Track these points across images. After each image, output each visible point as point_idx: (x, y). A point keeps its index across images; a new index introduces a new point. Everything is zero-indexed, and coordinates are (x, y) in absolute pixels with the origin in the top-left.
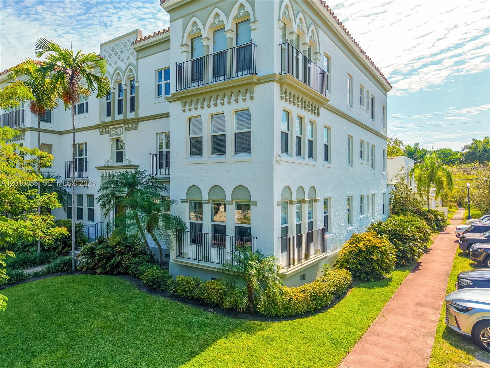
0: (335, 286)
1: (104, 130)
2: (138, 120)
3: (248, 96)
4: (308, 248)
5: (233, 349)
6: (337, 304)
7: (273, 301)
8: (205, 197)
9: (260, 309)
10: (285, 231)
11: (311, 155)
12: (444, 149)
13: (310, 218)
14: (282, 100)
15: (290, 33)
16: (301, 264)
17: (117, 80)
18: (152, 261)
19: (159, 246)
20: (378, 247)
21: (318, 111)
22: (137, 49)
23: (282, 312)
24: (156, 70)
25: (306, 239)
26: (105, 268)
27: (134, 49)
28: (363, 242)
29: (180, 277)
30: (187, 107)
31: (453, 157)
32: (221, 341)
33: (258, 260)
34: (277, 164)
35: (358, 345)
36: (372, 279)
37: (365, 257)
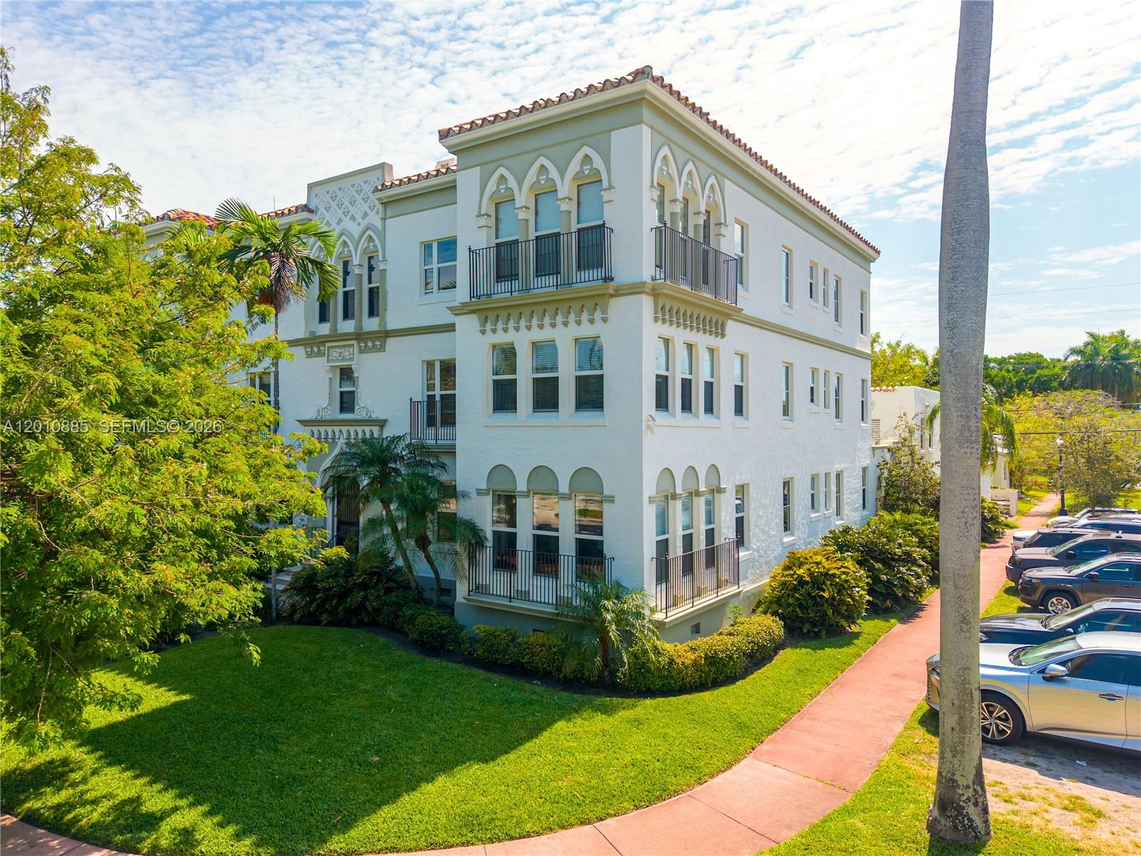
0: (749, 643)
1: (315, 349)
2: (386, 334)
3: (598, 315)
4: (705, 577)
5: (582, 735)
6: (752, 673)
7: (643, 665)
8: (522, 486)
9: (620, 679)
10: (663, 546)
11: (709, 409)
12: (1025, 355)
13: (709, 521)
14: (656, 322)
15: (671, 201)
16: (691, 605)
17: (343, 255)
18: (420, 599)
19: (436, 572)
20: (834, 575)
21: (723, 330)
22: (385, 201)
23: (659, 683)
24: (421, 243)
25: (700, 562)
26: (338, 614)
27: (378, 199)
28: (806, 567)
29: (479, 628)
30: (489, 326)
31: (1046, 372)
32: (561, 725)
33: (618, 598)
34: (649, 432)
35: (779, 731)
36: (824, 632)
37: (809, 594)
